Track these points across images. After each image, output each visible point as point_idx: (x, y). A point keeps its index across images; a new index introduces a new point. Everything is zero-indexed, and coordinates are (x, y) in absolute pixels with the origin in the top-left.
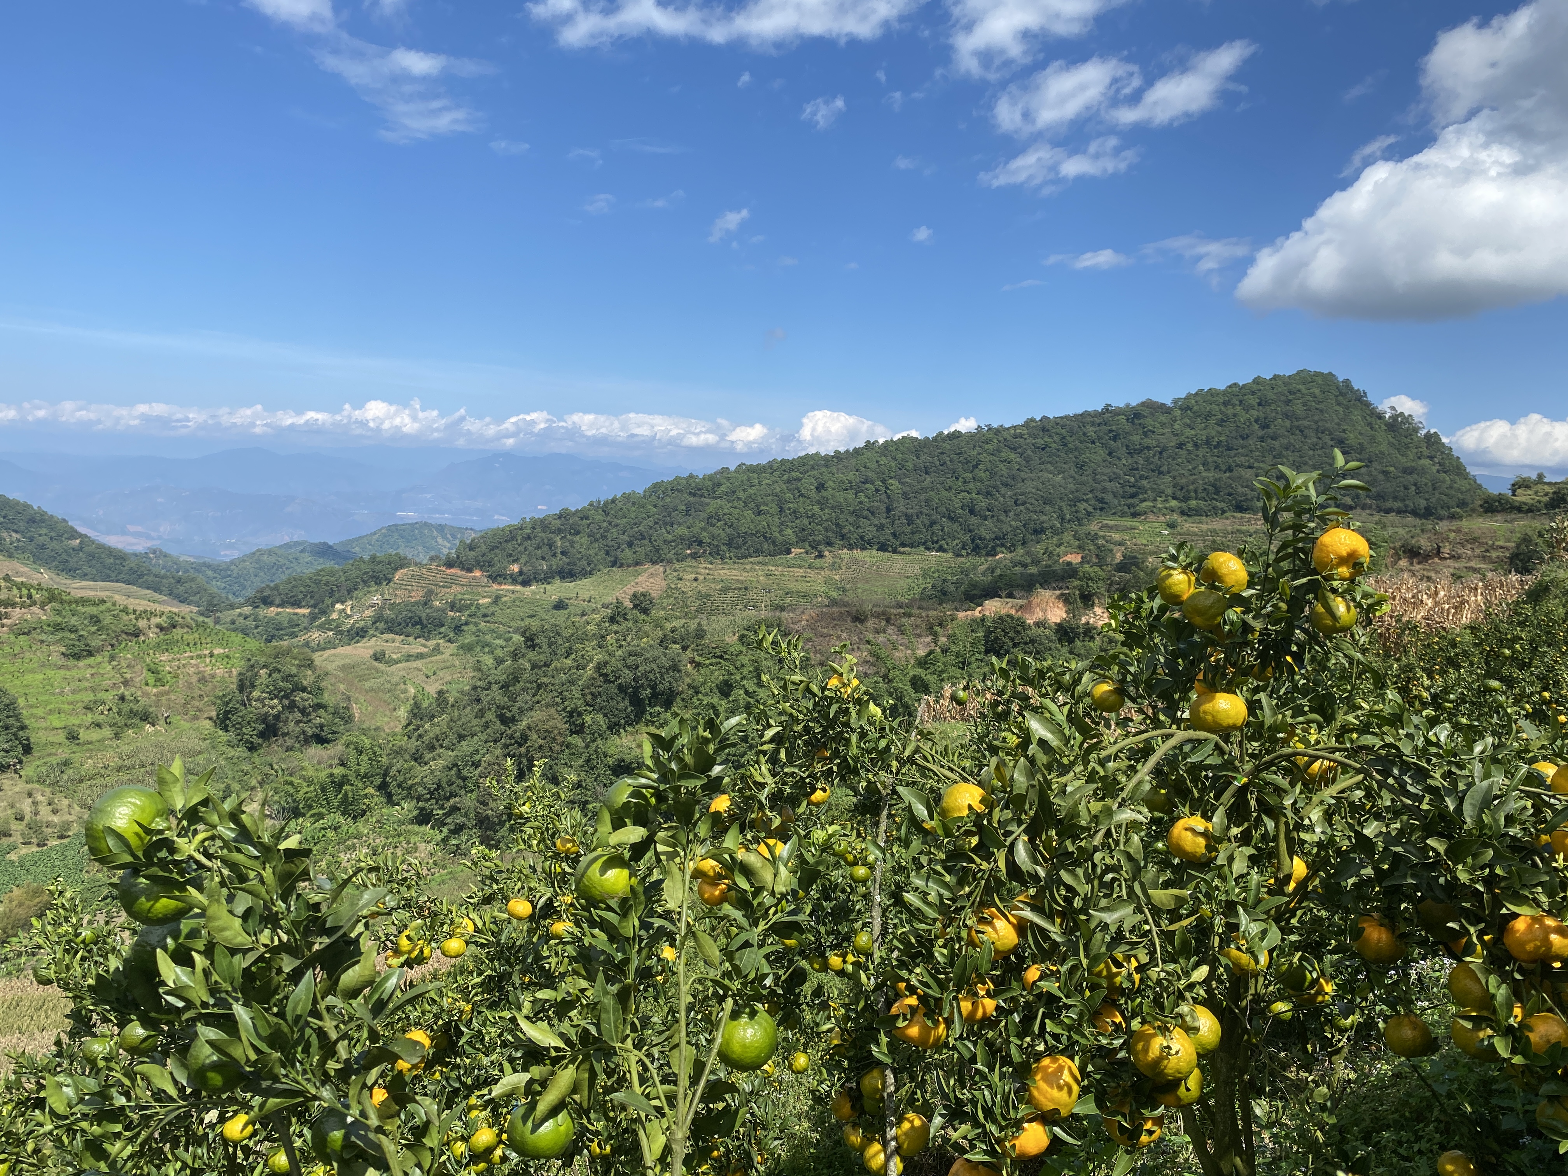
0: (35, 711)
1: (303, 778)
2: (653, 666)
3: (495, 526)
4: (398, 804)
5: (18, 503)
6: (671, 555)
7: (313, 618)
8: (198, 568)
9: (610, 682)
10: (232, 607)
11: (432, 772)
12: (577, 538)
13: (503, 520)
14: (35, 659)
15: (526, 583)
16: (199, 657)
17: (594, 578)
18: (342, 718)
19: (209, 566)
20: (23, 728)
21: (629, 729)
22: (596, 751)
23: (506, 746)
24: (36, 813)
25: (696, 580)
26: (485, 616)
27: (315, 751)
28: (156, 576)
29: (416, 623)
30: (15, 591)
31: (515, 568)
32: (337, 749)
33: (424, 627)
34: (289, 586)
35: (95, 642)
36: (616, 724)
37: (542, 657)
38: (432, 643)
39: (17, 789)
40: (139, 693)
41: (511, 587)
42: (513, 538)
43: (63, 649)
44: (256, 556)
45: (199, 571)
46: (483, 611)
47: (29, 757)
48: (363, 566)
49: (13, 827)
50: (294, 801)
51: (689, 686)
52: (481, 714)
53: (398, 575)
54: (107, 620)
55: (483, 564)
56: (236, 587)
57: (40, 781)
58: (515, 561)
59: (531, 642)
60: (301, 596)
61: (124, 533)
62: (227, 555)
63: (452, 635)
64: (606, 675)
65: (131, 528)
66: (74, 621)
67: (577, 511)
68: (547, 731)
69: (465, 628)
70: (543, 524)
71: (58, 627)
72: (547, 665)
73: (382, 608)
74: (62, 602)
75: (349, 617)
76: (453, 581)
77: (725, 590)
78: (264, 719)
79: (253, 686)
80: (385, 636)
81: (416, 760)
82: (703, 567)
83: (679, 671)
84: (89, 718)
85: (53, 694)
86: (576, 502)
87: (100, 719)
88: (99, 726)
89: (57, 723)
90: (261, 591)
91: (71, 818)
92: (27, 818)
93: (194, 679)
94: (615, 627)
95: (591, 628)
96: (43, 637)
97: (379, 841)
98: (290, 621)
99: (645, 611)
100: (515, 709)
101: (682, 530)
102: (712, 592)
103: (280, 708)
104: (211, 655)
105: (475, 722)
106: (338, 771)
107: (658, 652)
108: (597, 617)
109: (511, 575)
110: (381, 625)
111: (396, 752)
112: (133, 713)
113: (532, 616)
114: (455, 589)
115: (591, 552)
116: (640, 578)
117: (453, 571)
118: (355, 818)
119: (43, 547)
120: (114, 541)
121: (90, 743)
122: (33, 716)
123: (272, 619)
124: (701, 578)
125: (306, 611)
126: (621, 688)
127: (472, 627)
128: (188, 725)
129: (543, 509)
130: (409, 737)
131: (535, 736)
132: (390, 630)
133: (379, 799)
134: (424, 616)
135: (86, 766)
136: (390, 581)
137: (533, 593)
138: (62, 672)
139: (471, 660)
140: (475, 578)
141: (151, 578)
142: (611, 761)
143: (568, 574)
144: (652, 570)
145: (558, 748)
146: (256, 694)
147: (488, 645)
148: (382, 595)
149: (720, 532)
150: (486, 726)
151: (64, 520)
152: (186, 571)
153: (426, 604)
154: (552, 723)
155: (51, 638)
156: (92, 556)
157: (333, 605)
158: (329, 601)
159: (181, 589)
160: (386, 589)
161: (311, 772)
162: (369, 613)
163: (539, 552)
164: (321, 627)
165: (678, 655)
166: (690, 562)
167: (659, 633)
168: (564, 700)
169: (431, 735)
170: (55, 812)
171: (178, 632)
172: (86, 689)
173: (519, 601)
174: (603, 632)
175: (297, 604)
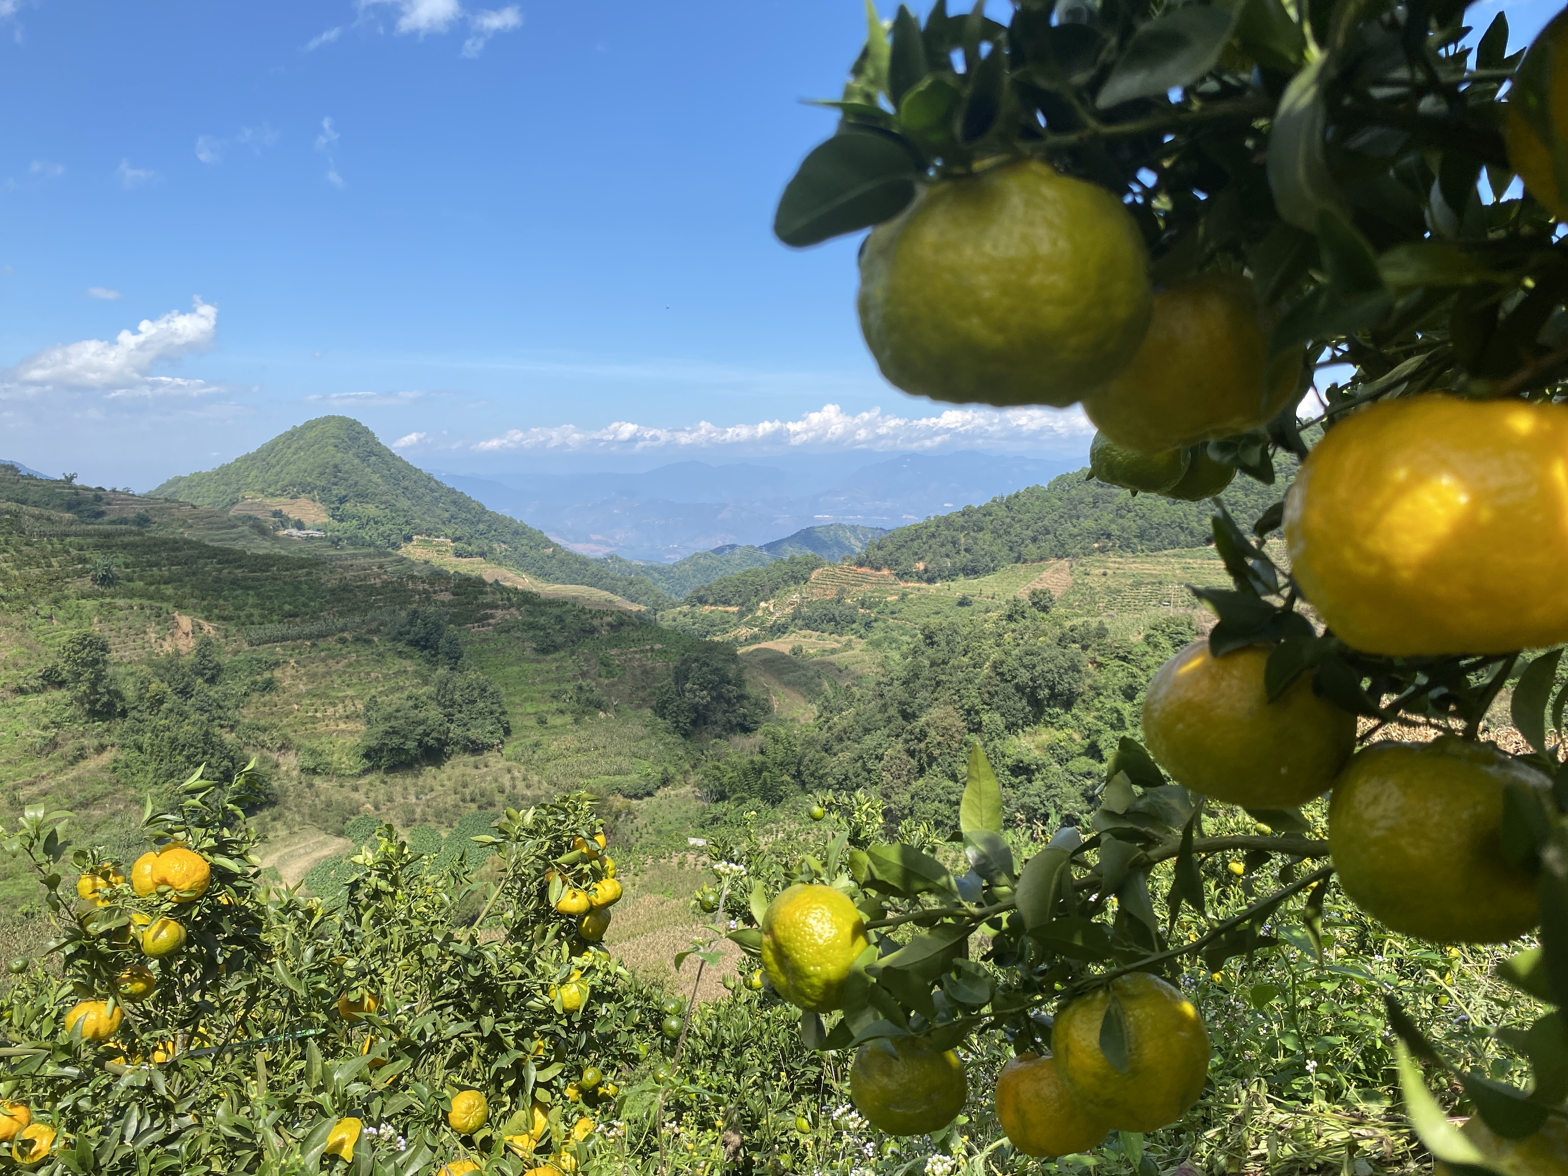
0: (513, 699)
1: (727, 763)
2: (1051, 666)
3: (901, 525)
4: (811, 792)
5: (505, 518)
6: (1077, 550)
7: (742, 615)
8: (646, 571)
9: (1007, 681)
10: (674, 606)
11: (840, 763)
12: (980, 535)
13: (912, 519)
14: (514, 654)
15: (931, 580)
16: (642, 651)
17: (998, 574)
18: (762, 709)
19: (655, 569)
20: (504, 713)
21: (1027, 729)
22: (994, 750)
23: (907, 741)
24: (514, 787)
25: (1105, 574)
26: (893, 613)
27: (739, 740)
28: (612, 579)
29: (830, 620)
30: (498, 596)
31: (921, 566)
32: (758, 738)
33: (837, 623)
34: (720, 587)
35: (560, 639)
36: (1013, 724)
37: (940, 655)
38: (844, 639)
39: (500, 766)
40: (594, 684)
41: (917, 585)
42: (919, 537)
43: (534, 645)
44: (693, 560)
45: (647, 574)
46: (891, 608)
47: (510, 739)
48: (783, 567)
49: (497, 799)
50: (721, 785)
51: (1090, 686)
52: (884, 708)
53: (814, 575)
54: (569, 619)
55: (892, 563)
56: (678, 588)
57: (517, 759)
58: (920, 559)
59: (930, 639)
60: (730, 596)
61: (588, 541)
62: (671, 559)
63: (863, 631)
64: (1002, 674)
65: (594, 537)
66: (542, 620)
67: (980, 508)
68: (945, 728)
69: (874, 624)
70: (947, 522)
71: (532, 626)
72: (944, 663)
73: (800, 605)
74: (534, 604)
75: (771, 614)
76: (864, 579)
77: (1137, 585)
78: (695, 708)
79: (687, 679)
80: (803, 632)
81: (826, 751)
82: (1113, 561)
83: (1079, 671)
84: (555, 706)
85: (527, 684)
86: (979, 500)
87: (562, 706)
88: (562, 712)
89: (530, 710)
90: (698, 591)
91: (540, 793)
92: (507, 791)
93: (638, 672)
94: (1012, 626)
95: (989, 626)
96: (518, 634)
97: (795, 827)
98: (722, 618)
99: (1045, 609)
100: (915, 706)
101: (1088, 524)
102: (1122, 587)
103: (709, 699)
104: (652, 650)
105: (879, 716)
106: (758, 758)
107: (1056, 651)
108: (994, 615)
109: (917, 573)
110: (800, 622)
111: (808, 742)
112: (589, 702)
113: (937, 613)
114: (866, 587)
115: (995, 549)
116: (1044, 574)
117: (863, 570)
118: (773, 804)
119: (524, 555)
120: (581, 549)
121: (556, 727)
122: (511, 703)
123: (707, 616)
124: (1110, 572)
125: (735, 609)
126: (1018, 688)
127: (880, 624)
128: (633, 713)
129: (949, 507)
130: (821, 729)
131: (934, 733)
132: (807, 626)
133: (794, 786)
134: (837, 614)
135: (552, 748)
136: (806, 581)
137: (938, 590)
138: (534, 665)
139: (879, 656)
140: (883, 576)
141: (609, 581)
142: (1009, 761)
143: (972, 571)
144: (1057, 566)
145: (956, 745)
146: (688, 686)
147: (895, 641)
148: (801, 594)
149: (1132, 524)
150: (889, 720)
151: (541, 532)
152: (637, 574)
153: (839, 602)
154: (949, 721)
155: (524, 635)
156: (562, 562)
157: (758, 604)
158: (754, 600)
159: (633, 590)
160: (804, 588)
161: (735, 759)
162: (789, 610)
163: (943, 550)
164: (747, 624)
165: (1078, 654)
166: (1098, 556)
167: (1058, 631)
168: (961, 697)
169: (840, 727)
170: (528, 787)
171: (626, 629)
172: (552, 680)
173: (925, 597)
174: (1000, 631)
175: (727, 603)
